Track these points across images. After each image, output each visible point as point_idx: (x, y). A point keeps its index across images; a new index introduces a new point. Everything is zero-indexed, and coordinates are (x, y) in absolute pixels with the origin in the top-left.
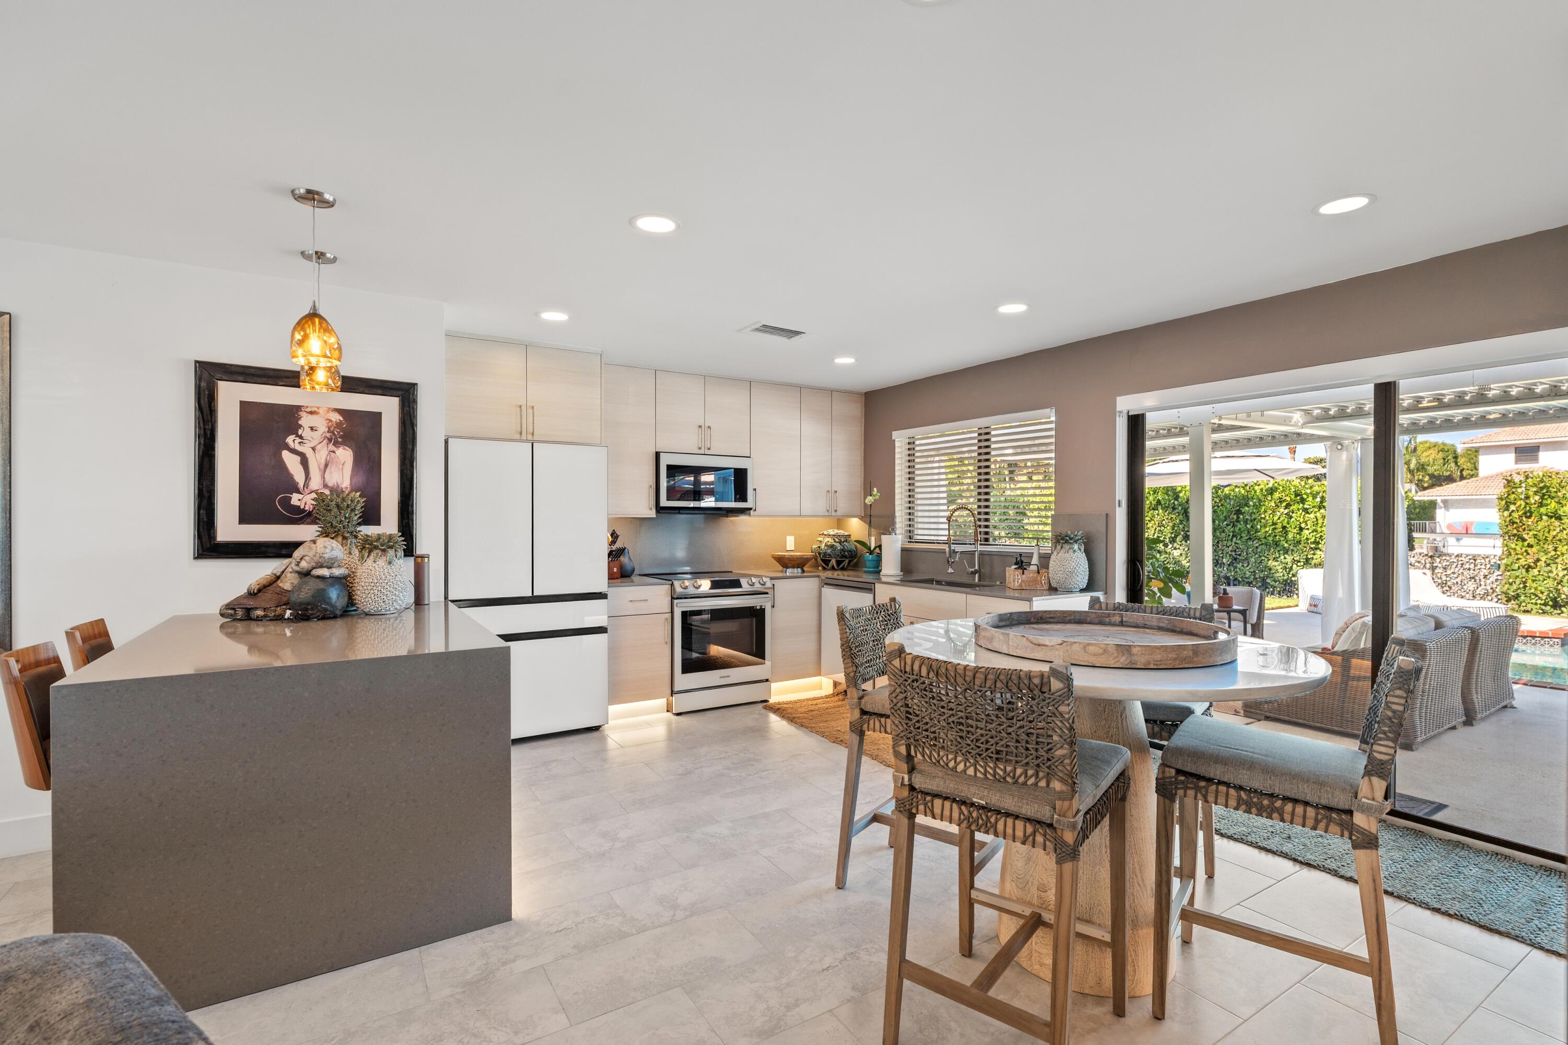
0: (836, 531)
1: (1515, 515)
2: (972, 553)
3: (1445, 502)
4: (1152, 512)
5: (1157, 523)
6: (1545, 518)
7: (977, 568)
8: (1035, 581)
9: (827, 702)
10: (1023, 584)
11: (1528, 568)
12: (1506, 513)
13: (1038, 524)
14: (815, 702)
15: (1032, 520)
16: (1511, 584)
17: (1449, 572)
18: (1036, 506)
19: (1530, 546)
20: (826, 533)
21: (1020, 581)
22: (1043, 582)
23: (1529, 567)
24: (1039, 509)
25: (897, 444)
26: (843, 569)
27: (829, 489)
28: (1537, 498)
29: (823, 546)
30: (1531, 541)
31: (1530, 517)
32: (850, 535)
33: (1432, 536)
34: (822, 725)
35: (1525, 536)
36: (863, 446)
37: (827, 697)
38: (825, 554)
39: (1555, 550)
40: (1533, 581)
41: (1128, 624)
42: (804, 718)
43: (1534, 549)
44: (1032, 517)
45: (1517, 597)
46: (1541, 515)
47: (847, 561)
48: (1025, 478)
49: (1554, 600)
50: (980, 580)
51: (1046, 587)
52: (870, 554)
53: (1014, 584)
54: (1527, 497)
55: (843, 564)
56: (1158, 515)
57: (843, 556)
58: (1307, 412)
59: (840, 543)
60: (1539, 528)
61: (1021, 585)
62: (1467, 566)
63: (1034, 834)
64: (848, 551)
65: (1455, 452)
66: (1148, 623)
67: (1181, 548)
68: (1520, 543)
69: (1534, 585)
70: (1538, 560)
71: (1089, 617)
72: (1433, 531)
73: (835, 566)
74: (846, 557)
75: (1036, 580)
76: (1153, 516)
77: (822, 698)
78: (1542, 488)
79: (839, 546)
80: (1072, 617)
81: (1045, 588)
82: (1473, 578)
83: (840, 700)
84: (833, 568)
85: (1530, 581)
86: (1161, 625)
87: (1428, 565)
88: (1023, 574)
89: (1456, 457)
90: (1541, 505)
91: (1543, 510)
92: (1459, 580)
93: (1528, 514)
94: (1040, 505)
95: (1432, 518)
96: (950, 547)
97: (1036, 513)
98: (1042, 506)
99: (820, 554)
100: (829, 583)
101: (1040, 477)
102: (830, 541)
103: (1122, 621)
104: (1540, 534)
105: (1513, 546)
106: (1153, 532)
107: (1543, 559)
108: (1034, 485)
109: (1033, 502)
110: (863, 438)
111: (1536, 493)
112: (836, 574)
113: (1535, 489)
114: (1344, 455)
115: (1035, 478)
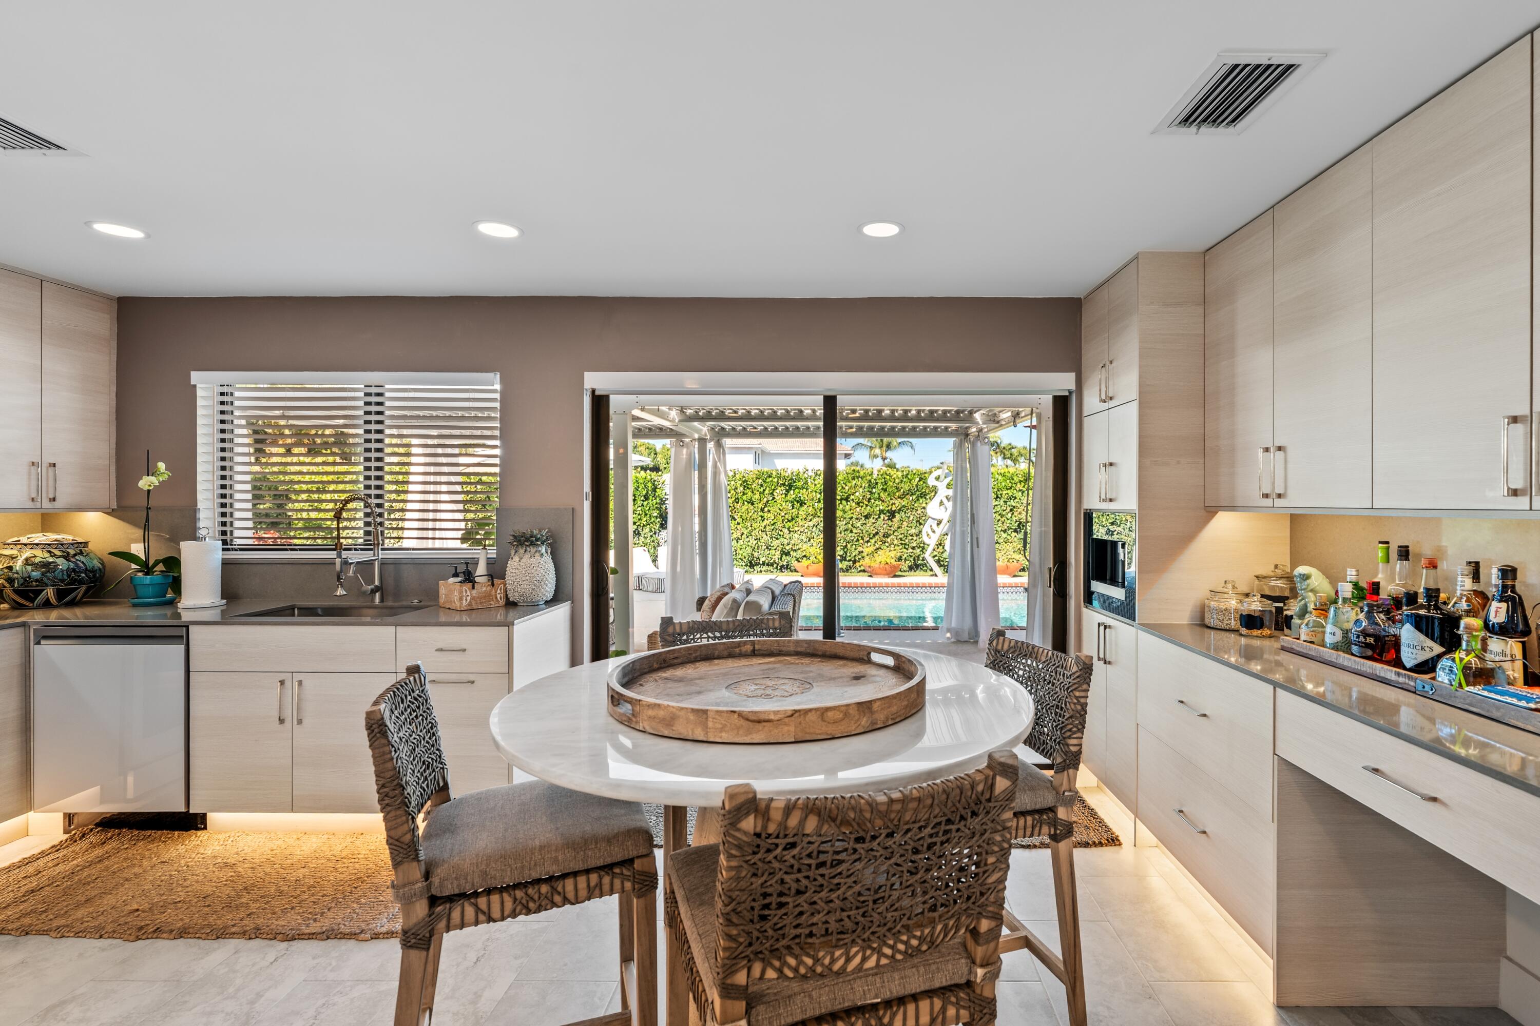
0: (52, 537)
2: (370, 563)
6: (746, 503)
7: (377, 583)
8: (488, 596)
9: (65, 860)
10: (473, 602)
13: (308, 510)
14: (31, 869)
15: (297, 506)
18: (304, 487)
19: (738, 524)
20: (24, 540)
21: (469, 598)
22: (499, 597)
23: (739, 538)
24: (308, 491)
25: (200, 393)
26: (73, 604)
27: (37, 459)
28: (742, 489)
29: (18, 565)
30: (739, 520)
31: (737, 503)
32: (86, 543)
34: (80, 913)
35: (736, 517)
36: (114, 388)
37: (56, 848)
38: (27, 580)
40: (741, 549)
41: (761, 652)
42: (24, 915)
44: (297, 501)
47: (83, 588)
48: (282, 450)
49: (750, 562)
50: (382, 600)
51: (502, 602)
52: (147, 574)
53: (462, 604)
54: (736, 488)
55: (73, 595)
57: (73, 581)
58: (682, 410)
59: (66, 557)
60: (743, 510)
61: (470, 604)
63: (944, 1010)
64: (86, 571)
66: (784, 649)
69: (741, 552)
70: (743, 534)
71: (716, 649)
73: (53, 600)
74: (81, 582)
75: (490, 595)
77: (43, 854)
78: (744, 482)
79: (62, 564)
80: (698, 653)
81: (501, 604)
83: (93, 846)
84: (47, 604)
85: (738, 549)
86: (799, 649)
88: (473, 588)
90: (744, 494)
91: (745, 497)
94: (309, 486)
96: (339, 556)
97: (304, 496)
98: (314, 487)
99: (10, 581)
100: (48, 634)
101: (303, 450)
102: (40, 555)
103: (754, 650)
104: (743, 515)
107: (745, 533)
108: (295, 459)
109: (299, 482)
110: (114, 374)
112: (54, 616)
113: (740, 482)
114: (685, 451)
115: (296, 450)
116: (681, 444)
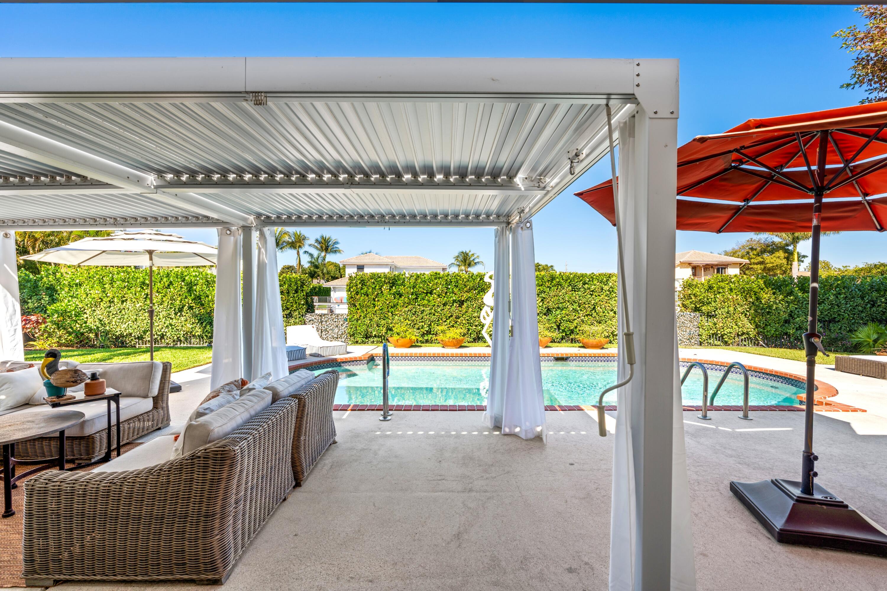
1: (353, 294)
3: (334, 288)
4: (165, 290)
5: (169, 298)
11: (357, 320)
12: (349, 293)
16: (351, 328)
17: (328, 324)
19: (358, 309)
28: (360, 285)
30: (358, 307)
31: (357, 295)
33: (329, 304)
35: (356, 304)
39: (366, 311)
40: (359, 326)
43: (360, 311)
45: (353, 335)
46: (362, 294)
49: (366, 335)
54: (357, 285)
56: (170, 292)
60: (361, 300)
62: (335, 320)
65: (339, 267)
67: (187, 315)
68: (354, 308)
69: (359, 328)
70: (361, 316)
72: (330, 302)
76: (167, 293)
78: (362, 281)
82: (337, 326)
87: (319, 320)
89: (340, 269)
90: (362, 289)
91: (362, 291)
92: (331, 327)
93: (357, 293)
95: (330, 295)
104: (361, 303)
105: (352, 309)
106: (166, 305)
111: (360, 283)
113: (359, 281)
114: (232, 240)
116: (228, 232)
